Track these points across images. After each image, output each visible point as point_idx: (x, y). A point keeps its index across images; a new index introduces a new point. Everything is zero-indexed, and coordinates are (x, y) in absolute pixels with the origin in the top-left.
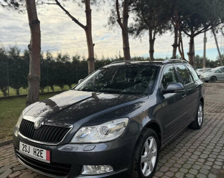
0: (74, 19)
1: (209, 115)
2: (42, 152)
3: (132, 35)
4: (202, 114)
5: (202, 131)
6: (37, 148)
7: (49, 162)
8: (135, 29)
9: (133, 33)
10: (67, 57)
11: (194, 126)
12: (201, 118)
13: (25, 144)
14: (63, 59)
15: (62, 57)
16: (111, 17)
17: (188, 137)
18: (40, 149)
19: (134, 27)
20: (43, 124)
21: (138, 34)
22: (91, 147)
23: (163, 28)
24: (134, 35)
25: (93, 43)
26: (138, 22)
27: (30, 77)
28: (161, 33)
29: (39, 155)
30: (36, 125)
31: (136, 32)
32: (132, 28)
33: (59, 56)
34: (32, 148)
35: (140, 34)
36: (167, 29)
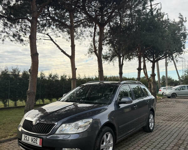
1: (162, 123)
2: (37, 140)
3: (107, 61)
4: (153, 121)
5: (152, 134)
7: (41, 146)
8: (109, 57)
9: (108, 59)
10: (56, 77)
11: (146, 130)
12: (153, 124)
13: (26, 136)
14: (53, 78)
15: (52, 76)
16: (90, 49)
17: (141, 138)
18: (36, 138)
19: (108, 55)
20: (38, 122)
21: (111, 60)
23: (131, 55)
24: (108, 61)
25: (76, 68)
26: (111, 52)
27: (29, 92)
28: (130, 59)
29: (35, 142)
30: (34, 123)
31: (109, 59)
32: (106, 55)
33: (50, 76)
34: (30, 137)
35: (113, 60)
36: (134, 56)
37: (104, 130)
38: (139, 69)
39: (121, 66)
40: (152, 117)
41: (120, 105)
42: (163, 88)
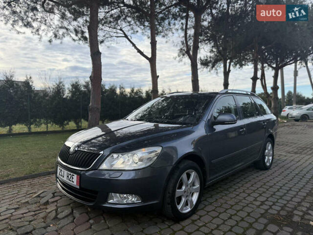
0: (139, 51)
1: (285, 156)
2: (73, 177)
3: (207, 68)
4: (271, 153)
5: (269, 172)
6: (70, 173)
7: (78, 187)
8: (210, 61)
9: (208, 66)
10: (140, 92)
11: (260, 166)
12: (271, 158)
14: (136, 93)
15: (135, 91)
16: (181, 49)
17: (250, 178)
18: (72, 174)
19: (209, 59)
20: (76, 149)
21: (213, 67)
22: (118, 174)
23: (243, 60)
25: (157, 75)
26: (212, 55)
27: (90, 108)
28: (241, 65)
29: (71, 179)
31: (210, 64)
32: (206, 60)
33: (132, 91)
34: (66, 172)
35: (216, 66)
36: (248, 62)
37: (182, 166)
38: (255, 79)
39: (226, 74)
40: (270, 147)
41: (215, 127)
42: (288, 107)
